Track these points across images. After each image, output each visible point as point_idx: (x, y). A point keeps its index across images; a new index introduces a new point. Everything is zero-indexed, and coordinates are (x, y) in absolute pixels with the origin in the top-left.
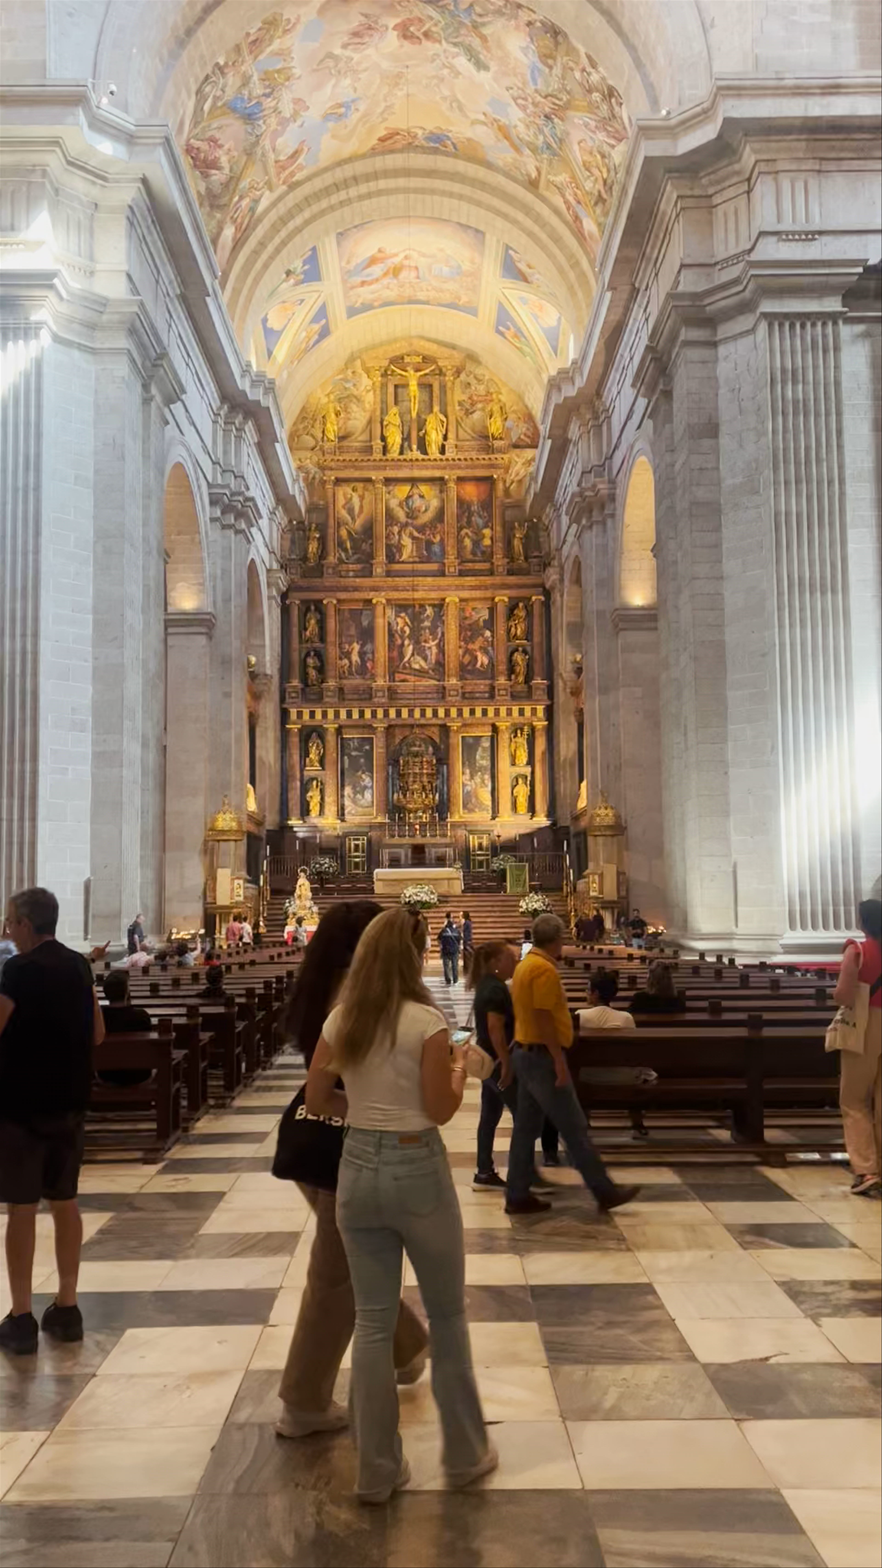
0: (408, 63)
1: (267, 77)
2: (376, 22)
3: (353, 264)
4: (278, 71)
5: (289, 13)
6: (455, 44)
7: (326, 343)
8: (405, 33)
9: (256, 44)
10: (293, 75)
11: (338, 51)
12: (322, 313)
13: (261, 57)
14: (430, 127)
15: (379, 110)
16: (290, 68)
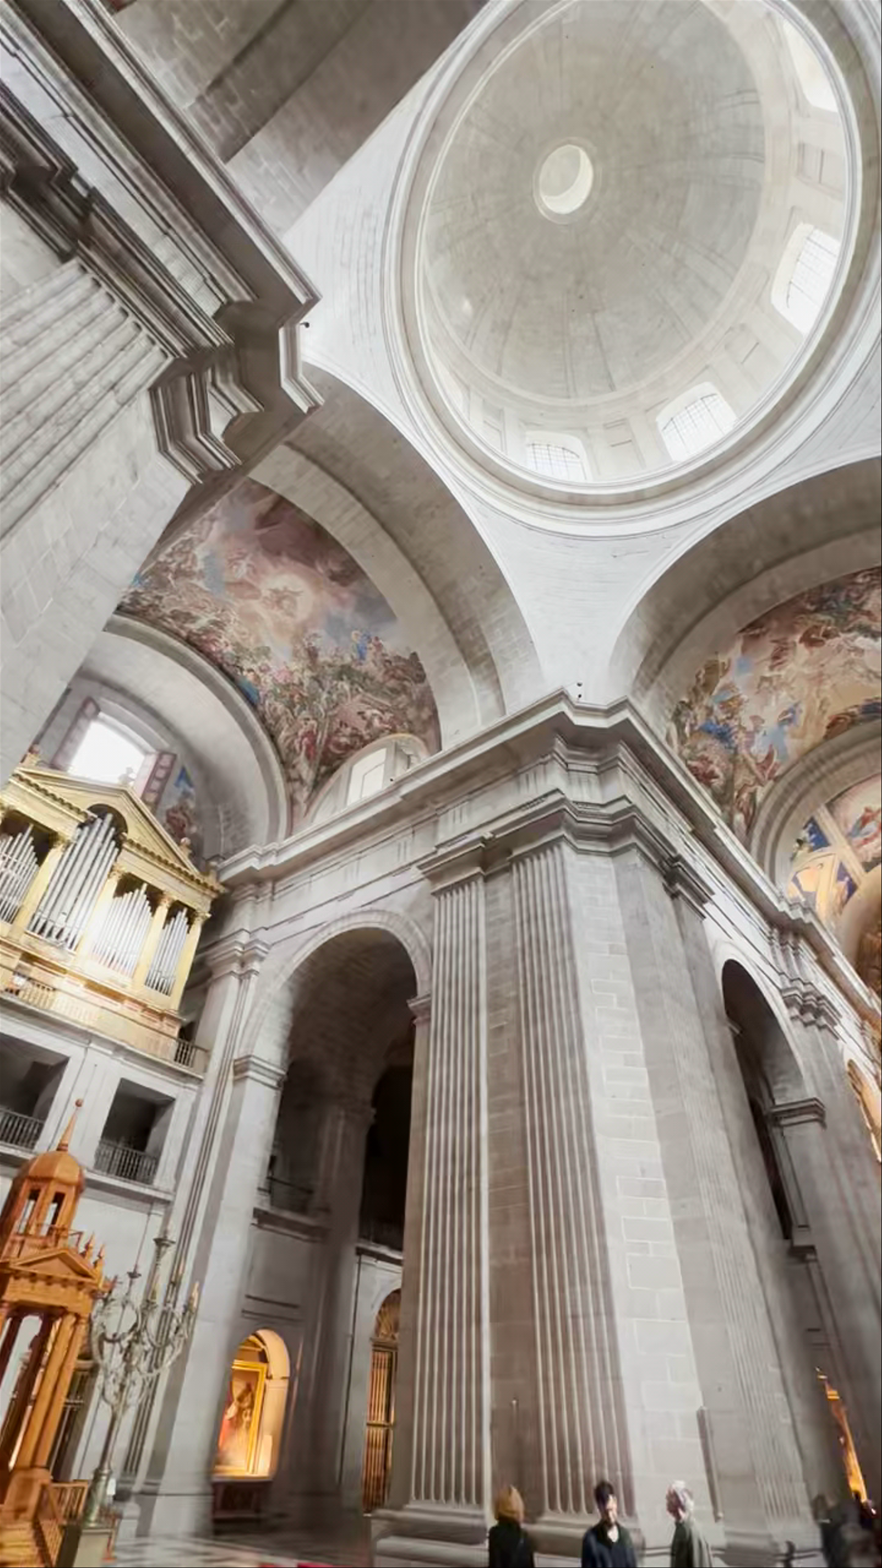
0: (822, 662)
1: (724, 705)
2: (786, 644)
3: (850, 826)
4: (732, 699)
5: (722, 659)
6: (850, 631)
7: (856, 895)
8: (810, 641)
9: (708, 686)
10: (742, 700)
11: (768, 674)
12: (842, 873)
13: (715, 692)
14: (861, 702)
15: (818, 704)
16: (738, 696)
